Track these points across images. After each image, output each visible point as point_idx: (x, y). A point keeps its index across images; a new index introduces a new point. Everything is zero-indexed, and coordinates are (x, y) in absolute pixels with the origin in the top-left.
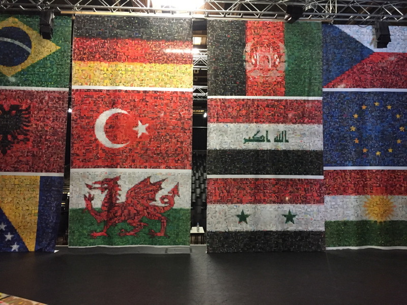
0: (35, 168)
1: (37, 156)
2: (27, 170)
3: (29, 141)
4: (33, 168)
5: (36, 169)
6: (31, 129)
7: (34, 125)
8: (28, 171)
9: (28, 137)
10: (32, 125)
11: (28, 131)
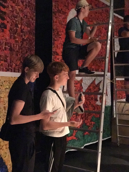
0: (13, 66)
1: (14, 51)
2: (6, 68)
3: (6, 28)
4: (11, 66)
5: (14, 68)
6: (7, 12)
7: (10, 7)
8: (7, 70)
9: (5, 22)
10: (8, 6)
11: (5, 13)
